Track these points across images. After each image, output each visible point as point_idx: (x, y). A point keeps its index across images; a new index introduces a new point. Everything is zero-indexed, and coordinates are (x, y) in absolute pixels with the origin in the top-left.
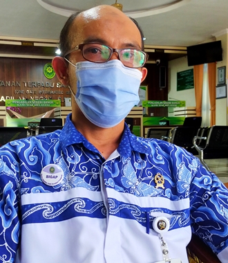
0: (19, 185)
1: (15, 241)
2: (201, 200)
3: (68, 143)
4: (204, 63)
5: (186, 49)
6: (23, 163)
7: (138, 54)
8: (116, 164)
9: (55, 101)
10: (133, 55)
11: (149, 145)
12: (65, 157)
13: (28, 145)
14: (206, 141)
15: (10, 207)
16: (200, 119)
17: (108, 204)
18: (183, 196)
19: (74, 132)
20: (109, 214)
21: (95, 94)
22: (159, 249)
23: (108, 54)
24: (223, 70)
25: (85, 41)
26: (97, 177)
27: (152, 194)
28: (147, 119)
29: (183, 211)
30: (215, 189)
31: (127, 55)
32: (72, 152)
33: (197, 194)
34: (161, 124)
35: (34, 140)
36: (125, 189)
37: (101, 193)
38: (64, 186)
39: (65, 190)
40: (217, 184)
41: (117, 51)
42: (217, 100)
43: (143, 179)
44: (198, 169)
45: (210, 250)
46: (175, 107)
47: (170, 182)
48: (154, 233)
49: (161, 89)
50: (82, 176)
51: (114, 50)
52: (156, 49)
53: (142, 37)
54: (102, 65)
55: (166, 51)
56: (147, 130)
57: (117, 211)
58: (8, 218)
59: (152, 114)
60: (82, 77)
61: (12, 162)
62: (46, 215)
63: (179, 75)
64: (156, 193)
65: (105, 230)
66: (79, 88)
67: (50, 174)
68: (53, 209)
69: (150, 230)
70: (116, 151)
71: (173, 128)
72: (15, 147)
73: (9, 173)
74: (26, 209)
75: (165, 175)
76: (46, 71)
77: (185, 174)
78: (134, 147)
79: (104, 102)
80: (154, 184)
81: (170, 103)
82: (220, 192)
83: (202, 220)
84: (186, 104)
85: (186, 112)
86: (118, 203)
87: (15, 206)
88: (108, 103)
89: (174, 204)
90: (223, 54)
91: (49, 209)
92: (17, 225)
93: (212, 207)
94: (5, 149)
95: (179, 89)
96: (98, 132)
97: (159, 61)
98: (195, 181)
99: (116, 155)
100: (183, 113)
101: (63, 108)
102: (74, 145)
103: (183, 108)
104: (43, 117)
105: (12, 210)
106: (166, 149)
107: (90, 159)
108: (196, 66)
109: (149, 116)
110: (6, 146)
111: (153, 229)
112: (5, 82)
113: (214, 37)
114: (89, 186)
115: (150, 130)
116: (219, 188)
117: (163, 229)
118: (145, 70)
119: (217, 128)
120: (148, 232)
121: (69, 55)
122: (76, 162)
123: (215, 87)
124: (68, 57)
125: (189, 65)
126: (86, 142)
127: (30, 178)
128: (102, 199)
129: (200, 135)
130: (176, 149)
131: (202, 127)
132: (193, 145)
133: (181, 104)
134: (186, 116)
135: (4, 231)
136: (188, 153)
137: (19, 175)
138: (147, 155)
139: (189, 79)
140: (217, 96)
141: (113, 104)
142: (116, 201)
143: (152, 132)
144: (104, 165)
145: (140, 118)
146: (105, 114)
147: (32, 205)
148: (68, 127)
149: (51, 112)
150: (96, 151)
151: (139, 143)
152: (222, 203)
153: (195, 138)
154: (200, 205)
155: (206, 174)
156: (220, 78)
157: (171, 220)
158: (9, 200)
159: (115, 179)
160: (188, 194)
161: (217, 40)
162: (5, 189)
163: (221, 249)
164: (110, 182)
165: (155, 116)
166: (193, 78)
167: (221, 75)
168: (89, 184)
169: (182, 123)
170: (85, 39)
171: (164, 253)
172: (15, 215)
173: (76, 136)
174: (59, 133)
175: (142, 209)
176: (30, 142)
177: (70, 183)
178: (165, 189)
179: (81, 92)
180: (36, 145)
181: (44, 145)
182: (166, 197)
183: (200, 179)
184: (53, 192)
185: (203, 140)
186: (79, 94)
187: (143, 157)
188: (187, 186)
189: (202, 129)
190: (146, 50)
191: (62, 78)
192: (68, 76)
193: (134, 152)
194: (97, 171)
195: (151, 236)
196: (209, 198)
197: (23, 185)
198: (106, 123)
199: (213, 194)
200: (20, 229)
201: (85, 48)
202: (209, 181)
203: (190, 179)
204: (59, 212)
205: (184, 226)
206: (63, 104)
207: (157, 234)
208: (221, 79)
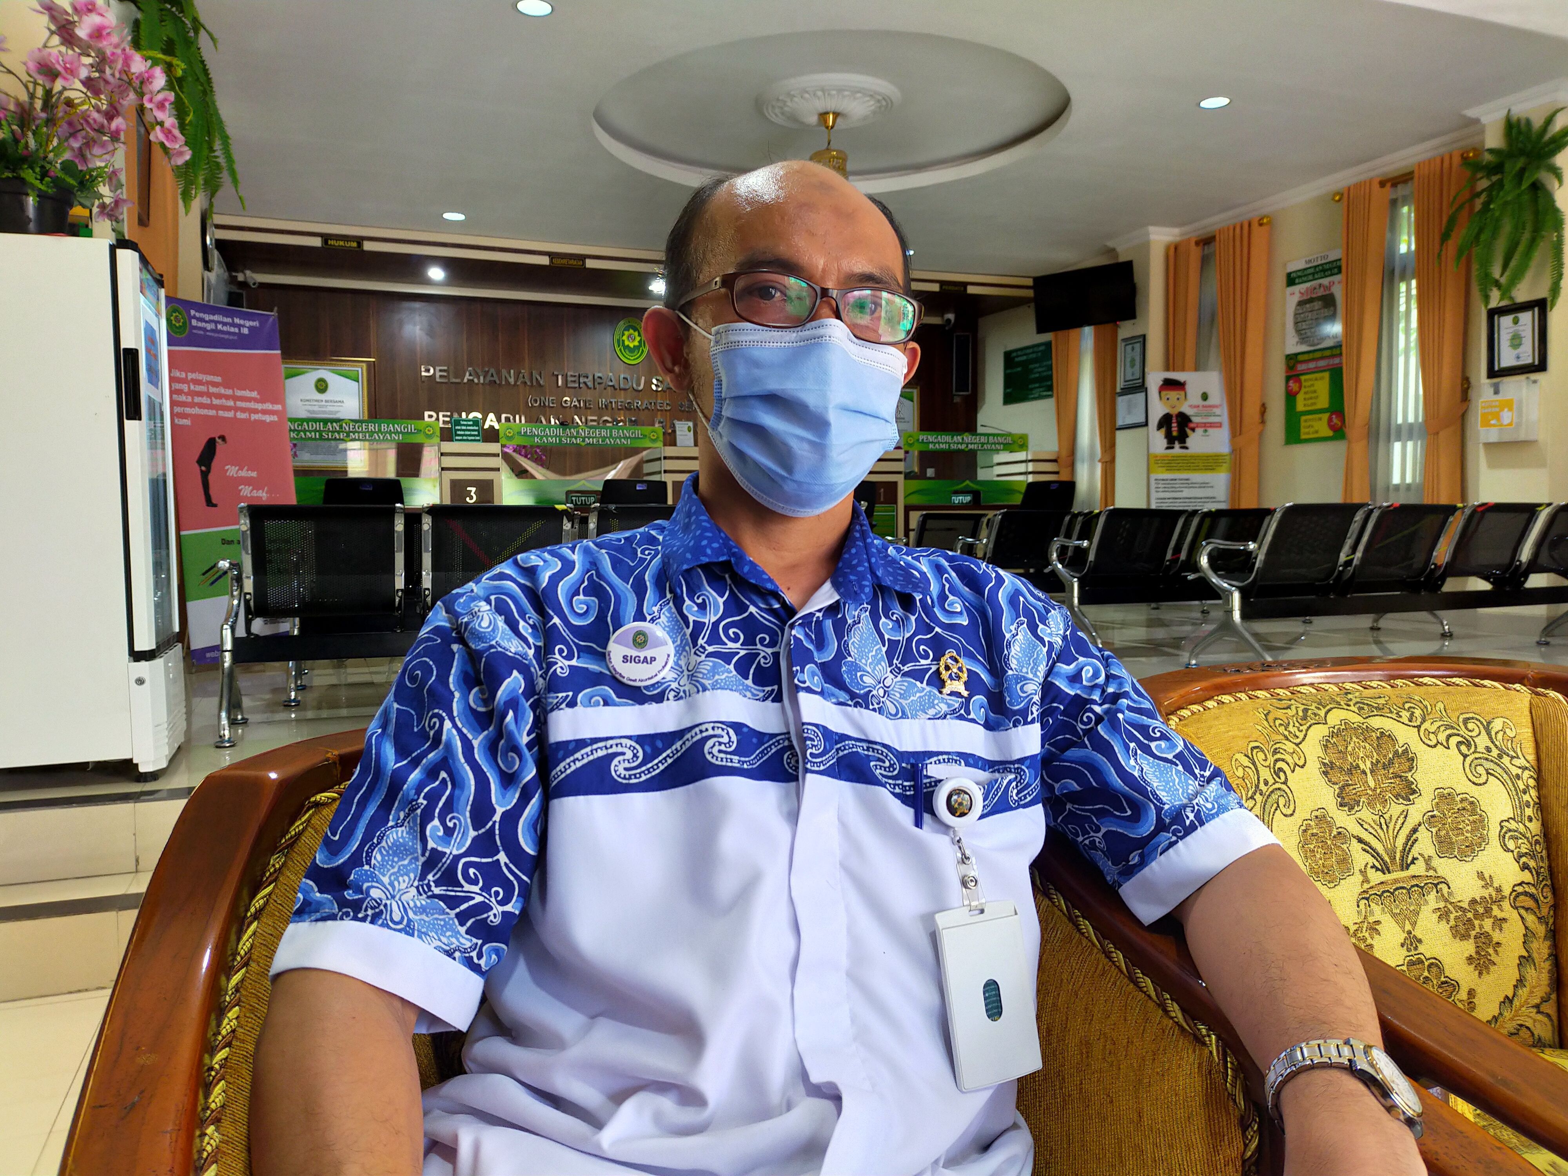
0: (541, 683)
1: (529, 849)
2: (1073, 731)
3: (687, 561)
4: (1081, 324)
5: (1030, 282)
6: (556, 620)
7: (893, 302)
8: (829, 624)
9: (647, 429)
10: (878, 305)
11: (925, 569)
12: (678, 603)
13: (568, 566)
14: (1086, 551)
15: (516, 749)
16: (1070, 487)
17: (803, 740)
18: (1022, 718)
19: (705, 529)
20: (807, 771)
21: (771, 420)
22: (952, 872)
23: (808, 302)
24: (1138, 347)
25: (741, 265)
26: (770, 660)
27: (932, 712)
28: (915, 484)
29: (1021, 761)
30: (1115, 698)
31: (861, 306)
32: (700, 587)
33: (1063, 713)
34: (958, 499)
35: (587, 551)
36: (853, 695)
37: (783, 708)
38: (674, 685)
39: (677, 698)
40: (1121, 685)
41: (834, 293)
42: (1119, 434)
43: (906, 669)
44: (1064, 638)
45: (1100, 874)
46: (997, 451)
47: (985, 676)
48: (937, 826)
49: (957, 400)
50: (727, 657)
51: (825, 292)
52: (942, 283)
53: (904, 247)
54: (791, 336)
55: (971, 290)
56: (915, 518)
57: (830, 760)
58: (508, 780)
59: (930, 472)
60: (730, 366)
61: (522, 614)
62: (623, 773)
63: (1009, 358)
64: (944, 708)
65: (793, 817)
66: (721, 400)
67: (633, 653)
68: (641, 754)
69: (927, 817)
70: (828, 586)
71: (991, 514)
72: (531, 572)
73: (513, 646)
74: (561, 754)
75: (970, 655)
76: (621, 343)
77: (1029, 652)
78: (879, 573)
79: (794, 444)
80: (938, 682)
81: (983, 439)
82: (1130, 708)
83: (1075, 786)
84: (1031, 443)
85: (1031, 467)
86: (832, 738)
87: (530, 746)
88: (806, 446)
89: (996, 741)
90: (1139, 299)
91: (629, 755)
92: (535, 801)
93: (1107, 750)
94: (502, 576)
95: (1010, 398)
96: (777, 530)
97: (951, 316)
98: (1058, 675)
99: (826, 596)
100: (1021, 468)
101: (670, 451)
102: (705, 567)
103: (1021, 456)
104: (610, 476)
105: (521, 757)
106: (973, 582)
107: (752, 609)
108: (1060, 334)
109: (922, 476)
110: (505, 568)
111: (933, 813)
112: (499, 373)
113: (1112, 251)
114: (747, 688)
115: (925, 518)
116: (1126, 695)
117: (963, 815)
118: (914, 350)
119: (1118, 516)
120: (918, 823)
121: (691, 303)
122: (710, 618)
123: (1114, 395)
124: (687, 308)
125: (1040, 330)
126: (741, 557)
127: (574, 662)
128: (787, 725)
129: (1068, 536)
130: (1000, 581)
131: (1075, 510)
132: (1048, 563)
133: (1017, 443)
134: (1031, 479)
135: (497, 817)
136: (1036, 592)
137: (544, 654)
138: (918, 597)
139: (1038, 370)
140: (1120, 422)
141: (820, 448)
142: (826, 732)
143: (930, 524)
144: (792, 627)
145: (895, 484)
146: (798, 476)
147: (581, 744)
148: (689, 515)
149: (633, 461)
150: (769, 586)
151: (894, 561)
152: (1133, 738)
153: (1057, 543)
154: (1071, 744)
155: (1088, 654)
156: (1129, 371)
157: (988, 789)
158: (513, 727)
159: (823, 667)
160: (1035, 711)
161: (1122, 259)
162: (502, 693)
163: (1129, 872)
164: (810, 675)
165: (938, 476)
166: (1050, 368)
167: (1133, 361)
168: (749, 682)
169: (1017, 500)
170: (741, 258)
171: (964, 884)
172: (531, 773)
173: (711, 540)
174: (662, 529)
175: (902, 756)
176: (576, 557)
177: (691, 677)
178: (971, 696)
179: (727, 412)
180: (593, 564)
181: (616, 564)
182: (973, 721)
183: (1070, 668)
184: (641, 703)
185: (1078, 548)
186: (719, 417)
187: (907, 603)
188: (1033, 688)
189: (1075, 516)
190: (915, 286)
191: (671, 371)
192: (686, 365)
193: (880, 589)
194: (772, 644)
195: (927, 834)
196: (1097, 724)
197: (554, 684)
198: (802, 502)
199: (1107, 712)
200: (544, 812)
201: (740, 284)
202: (1096, 675)
203: (1042, 669)
204: (659, 765)
205: (1026, 806)
206: (671, 439)
207: (946, 828)
208: (1133, 373)
